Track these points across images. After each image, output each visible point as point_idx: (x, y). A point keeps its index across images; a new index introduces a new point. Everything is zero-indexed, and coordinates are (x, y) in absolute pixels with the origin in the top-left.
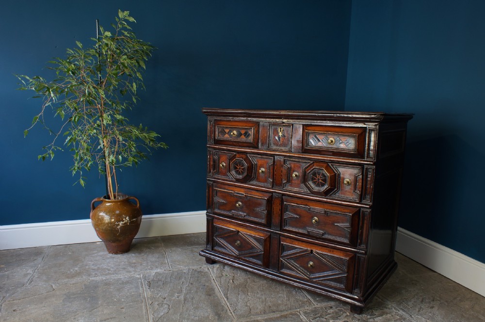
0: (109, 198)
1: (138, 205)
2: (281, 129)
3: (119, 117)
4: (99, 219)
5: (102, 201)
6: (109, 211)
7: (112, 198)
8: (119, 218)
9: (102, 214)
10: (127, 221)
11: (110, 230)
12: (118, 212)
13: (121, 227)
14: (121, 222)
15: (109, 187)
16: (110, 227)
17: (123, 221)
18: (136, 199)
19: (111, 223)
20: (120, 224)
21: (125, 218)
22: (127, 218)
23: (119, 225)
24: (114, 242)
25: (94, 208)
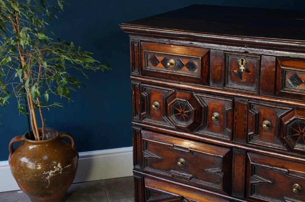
0: (33, 138)
1: (73, 144)
2: (242, 60)
3: (41, 36)
4: (20, 167)
5: (23, 141)
6: (34, 157)
7: (37, 136)
8: (48, 166)
9: (24, 160)
10: (58, 169)
11: (36, 181)
12: (45, 158)
13: (51, 178)
14: (51, 172)
15: (32, 123)
16: (36, 178)
17: (53, 169)
18: (70, 137)
19: (38, 172)
20: (50, 174)
21: (56, 165)
22: (59, 165)
23: (48, 174)
24: (42, 196)
25: (13, 151)
